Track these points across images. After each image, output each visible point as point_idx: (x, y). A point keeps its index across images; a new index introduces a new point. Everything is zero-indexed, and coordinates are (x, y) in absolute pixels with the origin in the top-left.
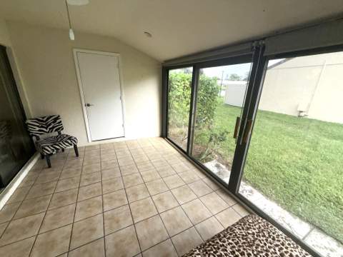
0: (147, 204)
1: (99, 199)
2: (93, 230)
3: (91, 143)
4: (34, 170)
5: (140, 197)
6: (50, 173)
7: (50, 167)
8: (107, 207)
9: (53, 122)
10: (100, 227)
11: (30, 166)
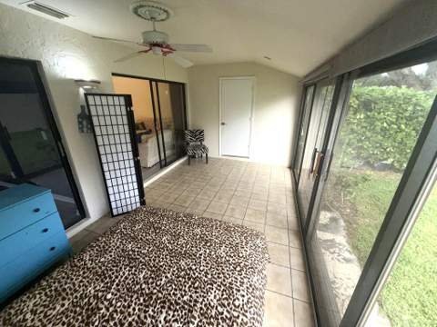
0: (222, 206)
1: (199, 190)
2: (185, 202)
3: (220, 157)
4: (183, 164)
5: (223, 201)
6: (188, 167)
7: (189, 164)
8: (199, 196)
9: (199, 135)
10: (189, 202)
11: (182, 161)
